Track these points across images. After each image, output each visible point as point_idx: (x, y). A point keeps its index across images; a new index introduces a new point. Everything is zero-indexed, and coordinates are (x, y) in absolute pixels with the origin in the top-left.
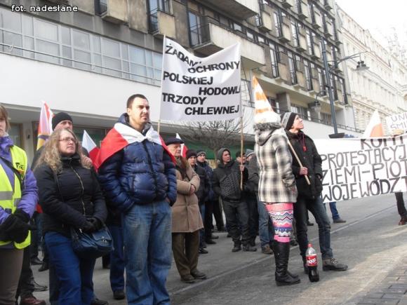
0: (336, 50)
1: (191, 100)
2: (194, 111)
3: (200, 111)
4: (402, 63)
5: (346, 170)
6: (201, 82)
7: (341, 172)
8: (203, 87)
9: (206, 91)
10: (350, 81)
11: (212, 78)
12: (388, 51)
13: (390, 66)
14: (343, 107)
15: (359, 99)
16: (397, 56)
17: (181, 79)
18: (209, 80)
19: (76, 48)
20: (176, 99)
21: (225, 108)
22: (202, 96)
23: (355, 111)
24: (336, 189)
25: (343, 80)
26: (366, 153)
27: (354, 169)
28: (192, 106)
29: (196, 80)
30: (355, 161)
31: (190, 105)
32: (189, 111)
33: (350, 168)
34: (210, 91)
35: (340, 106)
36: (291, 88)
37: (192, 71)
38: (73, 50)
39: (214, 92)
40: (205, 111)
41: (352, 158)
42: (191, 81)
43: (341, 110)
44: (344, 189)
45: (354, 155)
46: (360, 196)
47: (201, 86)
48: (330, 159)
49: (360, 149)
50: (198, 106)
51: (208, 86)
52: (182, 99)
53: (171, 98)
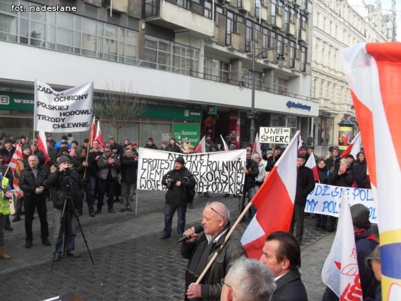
0: (304, 19)
1: (56, 120)
2: (59, 127)
3: (63, 126)
4: (380, 33)
5: (156, 171)
6: (60, 108)
7: (153, 172)
8: (62, 112)
9: (64, 114)
10: (313, 50)
11: (68, 107)
12: (367, 20)
13: (365, 36)
14: (301, 75)
15: (320, 67)
16: (375, 26)
17: (48, 106)
18: (65, 107)
20: (47, 118)
21: (80, 124)
22: (63, 117)
23: (313, 79)
24: (149, 182)
25: (306, 49)
26: (170, 162)
27: (161, 171)
28: (57, 123)
29: (57, 108)
30: (163, 166)
31: (55, 123)
32: (55, 126)
33: (159, 170)
34: (68, 114)
35: (297, 74)
36: (244, 56)
37: (57, 100)
39: (70, 114)
40: (66, 125)
41: (161, 164)
42: (53, 108)
43: (298, 77)
44: (153, 182)
45: (163, 162)
46: (161, 189)
47: (60, 111)
48: (149, 163)
49: (167, 158)
50: (61, 123)
51: (65, 111)
52: (50, 119)
53: (44, 117)
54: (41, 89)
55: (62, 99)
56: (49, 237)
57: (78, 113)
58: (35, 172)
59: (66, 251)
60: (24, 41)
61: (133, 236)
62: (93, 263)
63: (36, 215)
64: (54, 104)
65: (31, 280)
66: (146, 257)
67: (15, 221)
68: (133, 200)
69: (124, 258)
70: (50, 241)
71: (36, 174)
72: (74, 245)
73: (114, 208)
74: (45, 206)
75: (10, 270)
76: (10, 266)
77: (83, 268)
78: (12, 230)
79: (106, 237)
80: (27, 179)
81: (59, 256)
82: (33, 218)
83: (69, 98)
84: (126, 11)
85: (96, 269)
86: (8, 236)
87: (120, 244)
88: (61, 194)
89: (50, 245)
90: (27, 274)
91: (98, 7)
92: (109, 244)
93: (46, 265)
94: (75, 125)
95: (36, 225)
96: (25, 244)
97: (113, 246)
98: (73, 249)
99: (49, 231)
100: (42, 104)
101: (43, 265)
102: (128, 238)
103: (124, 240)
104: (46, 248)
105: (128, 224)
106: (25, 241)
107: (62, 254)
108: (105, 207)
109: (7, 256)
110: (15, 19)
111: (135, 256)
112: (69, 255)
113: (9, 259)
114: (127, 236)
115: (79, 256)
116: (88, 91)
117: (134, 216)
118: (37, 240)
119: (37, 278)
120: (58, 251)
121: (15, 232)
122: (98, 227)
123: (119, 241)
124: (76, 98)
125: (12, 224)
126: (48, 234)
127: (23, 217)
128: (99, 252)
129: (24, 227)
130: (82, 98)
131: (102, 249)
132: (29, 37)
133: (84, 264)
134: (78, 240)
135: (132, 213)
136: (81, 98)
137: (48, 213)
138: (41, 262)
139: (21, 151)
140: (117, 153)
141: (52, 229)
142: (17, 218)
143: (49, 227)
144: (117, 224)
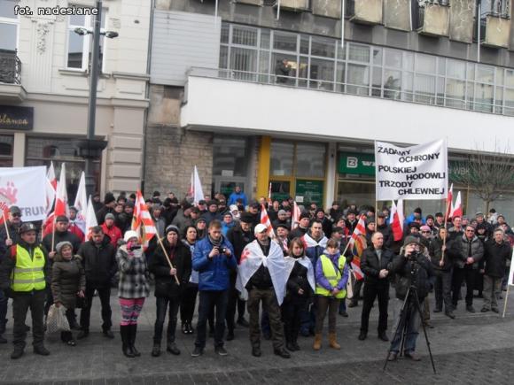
1: (402, 185)
2: (405, 192)
3: (410, 192)
6: (407, 171)
8: (409, 175)
9: (412, 177)
11: (415, 168)
17: (392, 170)
18: (413, 169)
19: (387, 67)
20: (391, 184)
21: (430, 190)
22: (410, 181)
28: (403, 189)
29: (403, 170)
31: (401, 188)
32: (401, 192)
34: (415, 177)
38: (383, 71)
39: (419, 177)
40: (413, 191)
42: (399, 171)
47: (406, 174)
50: (407, 188)
51: (413, 174)
52: (395, 184)
53: (387, 183)
54: (382, 150)
55: (408, 159)
56: (387, 331)
57: (427, 176)
58: (379, 253)
59: (403, 351)
60: (376, 94)
61: (494, 347)
62: (435, 370)
63: (376, 302)
64: (399, 165)
65: (358, 377)
66: (507, 377)
67: (351, 306)
68: (501, 298)
69: (476, 372)
70: (387, 335)
71: (379, 256)
72: (414, 346)
73: (473, 305)
74: (388, 294)
75: (338, 361)
76: (339, 357)
77: (421, 375)
78: (347, 316)
79: (457, 342)
80: (370, 260)
81: (395, 356)
82: (372, 306)
83: (416, 158)
84: (506, 45)
85: (437, 379)
86: (341, 322)
87: (475, 353)
88: (405, 282)
89: (387, 340)
90: (355, 370)
91: (467, 44)
92: (459, 351)
93: (378, 363)
94: (424, 191)
95: (375, 315)
96: (358, 334)
97: (464, 355)
98: (413, 350)
99: (388, 324)
100: (384, 168)
101: (375, 362)
102: (486, 348)
103: (480, 349)
104: (381, 344)
105: (490, 329)
106: (359, 331)
107: (399, 354)
108: (462, 303)
109: (337, 345)
110: (367, 69)
111: (491, 372)
112: (408, 356)
113: (339, 349)
114: (486, 345)
115: (419, 360)
116: (440, 149)
117: (500, 320)
118: (373, 332)
119: (366, 376)
120: (395, 349)
121: (350, 319)
122: (450, 327)
123: (474, 350)
124: (425, 158)
125: (348, 310)
126: (385, 328)
127: (361, 303)
128: (444, 359)
129: (361, 314)
130: (433, 158)
131: (449, 356)
132: (382, 89)
133: (423, 371)
134: (420, 340)
135: (498, 315)
136: (431, 157)
137: (390, 302)
138: (374, 359)
139: (364, 226)
140: (484, 234)
141: (391, 321)
142: (354, 304)
143: (389, 318)
144: (474, 326)
